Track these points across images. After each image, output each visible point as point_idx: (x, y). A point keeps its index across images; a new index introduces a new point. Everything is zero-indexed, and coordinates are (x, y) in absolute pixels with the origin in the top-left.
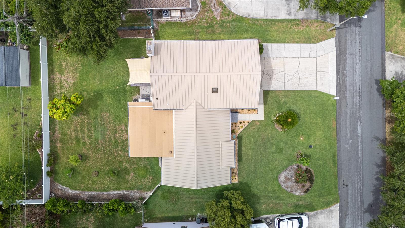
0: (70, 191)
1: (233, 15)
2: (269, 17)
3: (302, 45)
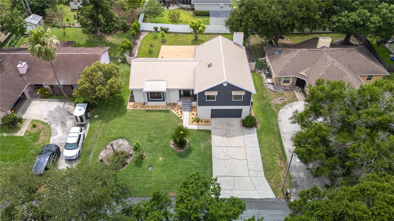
0: (142, 37)
1: (277, 111)
2: (282, 135)
3: (261, 163)
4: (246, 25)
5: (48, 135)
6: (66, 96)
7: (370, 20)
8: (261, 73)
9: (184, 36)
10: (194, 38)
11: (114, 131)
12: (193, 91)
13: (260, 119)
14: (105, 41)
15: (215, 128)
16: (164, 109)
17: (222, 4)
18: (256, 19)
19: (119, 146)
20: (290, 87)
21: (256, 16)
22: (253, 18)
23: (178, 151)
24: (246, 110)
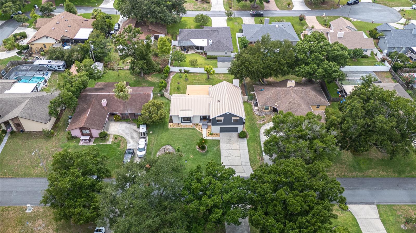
0: (172, 77)
1: (260, 128)
3: (248, 158)
4: (241, 73)
5: (125, 143)
6: (131, 120)
7: (317, 71)
8: (251, 103)
9: (200, 76)
10: (207, 77)
11: (162, 141)
12: (209, 116)
13: (249, 133)
14: (147, 81)
15: (223, 139)
16: (191, 127)
17: (226, 51)
18: (247, 70)
19: (167, 149)
20: (269, 112)
21: (248, 68)
22: (246, 69)
23: (201, 152)
24: (240, 128)
